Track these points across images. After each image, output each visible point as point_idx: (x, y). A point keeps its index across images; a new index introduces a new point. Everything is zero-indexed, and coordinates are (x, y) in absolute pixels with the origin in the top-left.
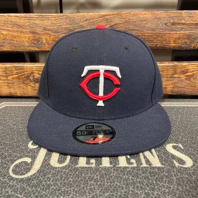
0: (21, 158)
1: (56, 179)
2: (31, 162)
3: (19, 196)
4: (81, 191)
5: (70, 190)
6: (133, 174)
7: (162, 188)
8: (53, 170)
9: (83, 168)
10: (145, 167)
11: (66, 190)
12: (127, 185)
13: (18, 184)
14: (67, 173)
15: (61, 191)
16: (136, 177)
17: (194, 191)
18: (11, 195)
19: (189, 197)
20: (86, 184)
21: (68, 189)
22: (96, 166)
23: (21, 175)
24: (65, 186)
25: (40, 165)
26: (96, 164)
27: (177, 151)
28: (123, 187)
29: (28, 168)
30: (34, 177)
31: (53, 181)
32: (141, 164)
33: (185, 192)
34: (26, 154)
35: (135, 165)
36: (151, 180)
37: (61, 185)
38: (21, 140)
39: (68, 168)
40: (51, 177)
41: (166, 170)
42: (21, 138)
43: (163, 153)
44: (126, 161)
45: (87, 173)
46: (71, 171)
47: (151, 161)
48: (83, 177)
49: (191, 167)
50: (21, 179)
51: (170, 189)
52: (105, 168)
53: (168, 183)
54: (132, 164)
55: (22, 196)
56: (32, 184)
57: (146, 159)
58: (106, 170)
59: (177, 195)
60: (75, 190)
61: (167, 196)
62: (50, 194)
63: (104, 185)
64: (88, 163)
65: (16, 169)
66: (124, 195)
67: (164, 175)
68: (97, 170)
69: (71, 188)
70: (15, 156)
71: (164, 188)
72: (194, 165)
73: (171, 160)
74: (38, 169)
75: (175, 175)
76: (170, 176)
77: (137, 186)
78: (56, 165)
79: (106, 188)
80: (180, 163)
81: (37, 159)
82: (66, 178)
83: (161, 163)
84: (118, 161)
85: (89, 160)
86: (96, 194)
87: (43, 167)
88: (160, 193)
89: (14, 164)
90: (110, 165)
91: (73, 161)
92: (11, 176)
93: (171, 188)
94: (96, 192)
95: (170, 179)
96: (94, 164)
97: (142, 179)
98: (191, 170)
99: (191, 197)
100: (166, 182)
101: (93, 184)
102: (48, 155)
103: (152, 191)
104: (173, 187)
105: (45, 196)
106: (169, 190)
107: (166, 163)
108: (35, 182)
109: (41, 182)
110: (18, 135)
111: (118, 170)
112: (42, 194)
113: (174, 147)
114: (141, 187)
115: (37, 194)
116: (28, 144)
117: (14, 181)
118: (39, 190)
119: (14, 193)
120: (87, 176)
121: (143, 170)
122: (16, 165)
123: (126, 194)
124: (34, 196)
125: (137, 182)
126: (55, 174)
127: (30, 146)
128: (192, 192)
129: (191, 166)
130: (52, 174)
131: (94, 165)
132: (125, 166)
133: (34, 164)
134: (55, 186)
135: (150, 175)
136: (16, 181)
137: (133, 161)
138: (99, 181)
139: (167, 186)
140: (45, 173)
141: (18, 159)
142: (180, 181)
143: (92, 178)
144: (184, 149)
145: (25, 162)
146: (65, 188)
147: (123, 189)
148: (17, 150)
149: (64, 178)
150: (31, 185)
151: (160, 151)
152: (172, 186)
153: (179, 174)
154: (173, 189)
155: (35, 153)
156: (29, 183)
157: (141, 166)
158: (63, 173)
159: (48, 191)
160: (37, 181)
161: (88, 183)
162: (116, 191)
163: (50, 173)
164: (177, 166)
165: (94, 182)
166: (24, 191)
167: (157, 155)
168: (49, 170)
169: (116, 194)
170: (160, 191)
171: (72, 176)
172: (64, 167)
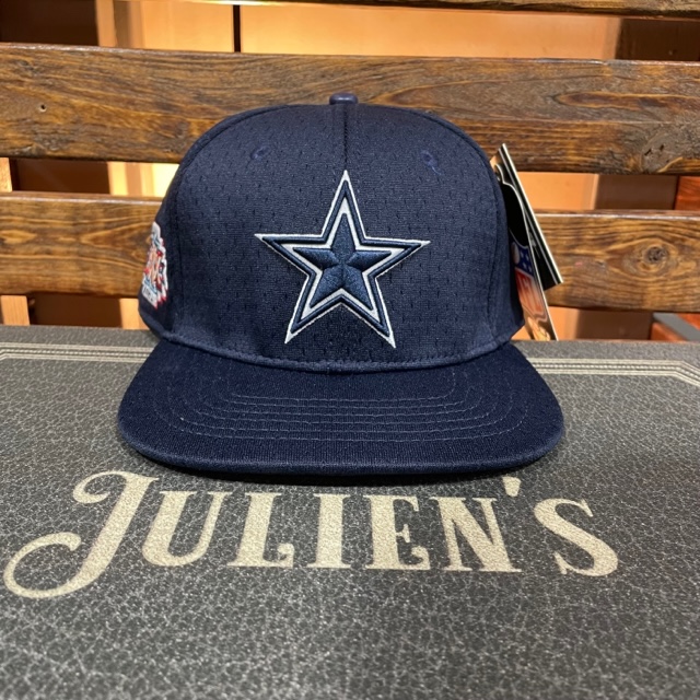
0: (45, 535)
1: (159, 605)
2: (81, 547)
3: (33, 657)
4: (239, 642)
5: (202, 640)
6: (416, 593)
7: (504, 640)
8: (153, 574)
9: (250, 572)
10: (457, 574)
11: (191, 639)
12: (392, 628)
13: (32, 618)
14: (199, 586)
15: (174, 641)
16: (423, 601)
17: (609, 651)
18: (6, 653)
19: (590, 671)
20: (256, 621)
21: (195, 635)
22: (295, 566)
23: (42, 588)
24: (185, 626)
25: (110, 558)
26: (295, 559)
27: (570, 524)
28: (377, 635)
29: (68, 567)
30: (87, 598)
31: (147, 611)
32: (448, 563)
33: (579, 656)
34: (64, 522)
35: (425, 566)
36: (473, 613)
37: (173, 622)
38: (49, 474)
39: (203, 571)
40: (144, 597)
41: (527, 585)
42: (52, 468)
43: (524, 528)
44: (396, 550)
45: (265, 588)
46: (211, 579)
47: (479, 555)
48: (251, 599)
49: (609, 575)
50: (41, 600)
51: (532, 644)
52: (324, 574)
53: (527, 626)
54: (415, 563)
55: (41, 656)
56: (77, 619)
57: (465, 546)
58: (328, 581)
59: (552, 665)
60: (221, 639)
61: (519, 667)
62: (135, 652)
63: (315, 627)
64: (270, 554)
65: (28, 568)
66: (378, 659)
67: (517, 600)
68: (298, 576)
69: (205, 631)
70: (28, 528)
71: (514, 639)
72: (620, 570)
73: (547, 552)
74: (101, 571)
75: (554, 602)
76: (537, 602)
77: (423, 633)
78: (164, 560)
79: (322, 637)
80: (574, 564)
81: (102, 536)
82: (193, 602)
83: (511, 562)
84: (371, 552)
85: (275, 547)
86: (287, 655)
87: (119, 566)
88: (497, 658)
89: (21, 554)
90: (344, 562)
91: (221, 549)
92: (11, 592)
93: (535, 640)
94: (287, 647)
95: (536, 614)
96: (290, 559)
97: (445, 610)
98: (609, 586)
99: (600, 670)
100: (521, 621)
101: (281, 621)
102: (139, 526)
103: (472, 651)
104: (541, 639)
105: (119, 657)
106: (528, 649)
107: (529, 561)
108: (87, 611)
109: (109, 613)
110: (42, 458)
111: (367, 579)
112: (108, 650)
113: (562, 511)
114: (438, 637)
115: (93, 652)
116: (73, 487)
117: (19, 606)
118: (99, 636)
119: (17, 644)
120: (263, 597)
121: (451, 581)
122: (27, 555)
123: (386, 656)
124: (83, 655)
125: (426, 620)
126: (157, 587)
127: (80, 494)
128: (604, 655)
129: (611, 571)
130: (147, 589)
131: (288, 563)
132: (392, 568)
133: (90, 556)
134: (153, 626)
135: (473, 600)
136: (26, 609)
137: (420, 551)
138: (302, 614)
139: (523, 634)
140: (124, 586)
141: (37, 537)
142: (567, 620)
143: (278, 603)
144: (595, 516)
145: (61, 546)
146: (186, 634)
147: (376, 642)
148: (36, 508)
149: (187, 602)
150: (74, 621)
151: (513, 524)
152: (541, 634)
153: (567, 598)
154: (540, 646)
155: (95, 518)
156: (69, 616)
157: (446, 569)
158: (184, 585)
159: (129, 643)
160: (97, 610)
161: (263, 620)
162: (353, 646)
163: (141, 585)
164: (564, 572)
165: (285, 616)
166: (50, 640)
167: (503, 534)
168: (138, 574)
169: (354, 655)
170: (497, 649)
171: (211, 597)
172: (188, 565)
